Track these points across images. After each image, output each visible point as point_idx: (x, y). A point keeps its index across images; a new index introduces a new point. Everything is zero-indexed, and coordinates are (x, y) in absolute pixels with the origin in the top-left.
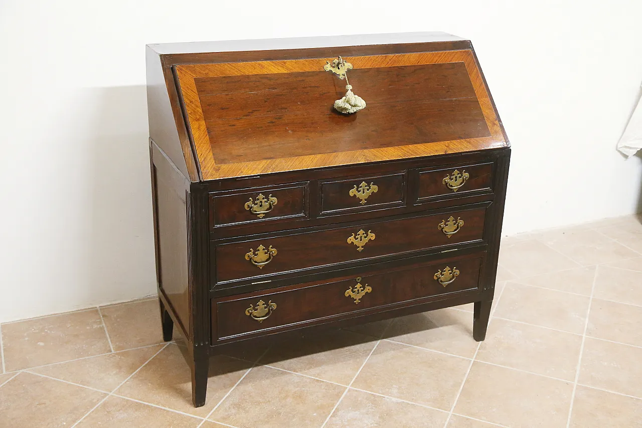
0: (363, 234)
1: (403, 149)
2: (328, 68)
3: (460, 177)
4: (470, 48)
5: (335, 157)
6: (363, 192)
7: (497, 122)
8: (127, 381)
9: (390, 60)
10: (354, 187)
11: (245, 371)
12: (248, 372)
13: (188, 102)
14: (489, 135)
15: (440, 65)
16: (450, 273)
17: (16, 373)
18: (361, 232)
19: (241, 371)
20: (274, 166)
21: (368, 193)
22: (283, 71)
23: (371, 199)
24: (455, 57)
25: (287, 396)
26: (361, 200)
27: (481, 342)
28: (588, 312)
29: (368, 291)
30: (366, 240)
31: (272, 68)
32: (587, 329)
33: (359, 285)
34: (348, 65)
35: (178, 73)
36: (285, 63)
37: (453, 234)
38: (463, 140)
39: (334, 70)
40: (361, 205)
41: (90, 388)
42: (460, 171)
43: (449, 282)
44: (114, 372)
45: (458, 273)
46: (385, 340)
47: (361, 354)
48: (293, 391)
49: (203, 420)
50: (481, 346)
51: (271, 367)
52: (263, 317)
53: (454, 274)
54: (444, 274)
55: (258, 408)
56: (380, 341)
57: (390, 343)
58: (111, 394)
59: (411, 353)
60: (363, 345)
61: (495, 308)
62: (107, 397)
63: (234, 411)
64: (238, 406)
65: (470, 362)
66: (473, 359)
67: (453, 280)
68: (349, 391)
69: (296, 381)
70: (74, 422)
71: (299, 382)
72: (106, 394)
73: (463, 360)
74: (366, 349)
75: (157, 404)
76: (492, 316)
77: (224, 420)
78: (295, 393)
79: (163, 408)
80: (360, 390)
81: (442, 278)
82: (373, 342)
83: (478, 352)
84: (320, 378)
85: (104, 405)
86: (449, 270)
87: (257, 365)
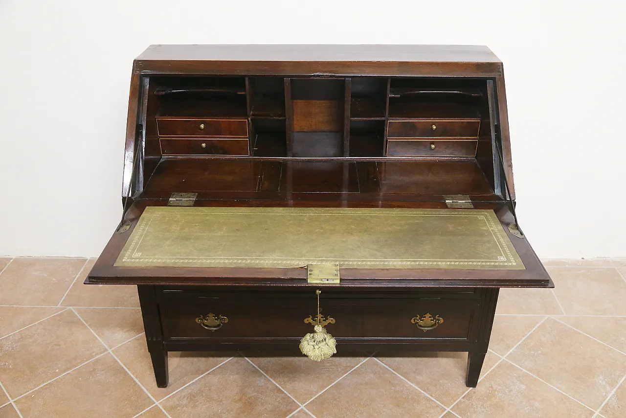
8: (129, 342)
12: (227, 361)
16: (432, 320)
17: (65, 308)
19: (222, 359)
25: (240, 400)
27: (471, 388)
28: (621, 381)
29: (331, 322)
33: (320, 316)
43: (429, 329)
44: (127, 329)
45: (442, 320)
46: (374, 358)
47: (339, 369)
48: (249, 396)
49: (154, 403)
50: (468, 394)
51: (250, 361)
52: (215, 327)
53: (436, 321)
54: (423, 320)
55: (207, 406)
56: (368, 358)
57: (377, 364)
58: (110, 351)
59: (390, 382)
60: (349, 359)
61: (514, 348)
62: (105, 353)
63: (185, 402)
64: (192, 397)
65: (443, 411)
66: (448, 409)
67: (435, 327)
68: (299, 411)
69: (260, 384)
70: (65, 371)
71: (262, 386)
72: (106, 350)
73: (438, 406)
74: (348, 364)
75: (133, 374)
76: (503, 358)
77: (171, 409)
78: (249, 398)
79: (135, 380)
80: (310, 413)
81: (421, 323)
82: (361, 358)
83: (460, 401)
84: (283, 388)
85: (97, 361)
86: (430, 317)
87: (240, 356)
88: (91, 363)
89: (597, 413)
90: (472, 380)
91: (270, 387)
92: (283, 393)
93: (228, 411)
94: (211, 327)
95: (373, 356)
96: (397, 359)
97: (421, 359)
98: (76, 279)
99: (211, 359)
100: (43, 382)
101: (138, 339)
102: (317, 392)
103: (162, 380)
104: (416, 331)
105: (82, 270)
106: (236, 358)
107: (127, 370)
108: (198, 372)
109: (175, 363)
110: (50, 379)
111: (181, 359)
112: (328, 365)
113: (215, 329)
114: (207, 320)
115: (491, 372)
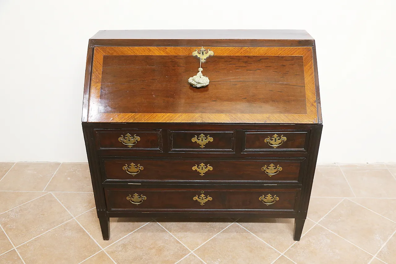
0: (204, 166)
1: (232, 116)
2: (195, 53)
3: (279, 139)
4: (313, 45)
5: (179, 117)
6: (202, 140)
7: (315, 104)
8: (86, 213)
9: (244, 51)
10: (195, 137)
11: (145, 223)
12: (146, 224)
13: (95, 70)
14: (306, 113)
15: (283, 57)
16: (271, 198)
17: (47, 193)
18: (202, 164)
19: (143, 223)
20: (135, 118)
21: (205, 142)
22: (163, 54)
23: (208, 145)
24: (297, 52)
25: (154, 248)
26: (201, 145)
27: (297, 241)
29: (210, 199)
30: (207, 170)
31: (156, 51)
32: (380, 252)
33: (203, 195)
34: (211, 53)
35: (95, 51)
36: (166, 49)
37: (273, 175)
38: (282, 115)
39: (199, 56)
40: (201, 148)
41: (69, 212)
42: (279, 135)
43: (270, 204)
45: (278, 199)
46: (237, 223)
47: (215, 230)
48: (159, 245)
49: (102, 249)
50: (295, 245)
51: (160, 225)
52: (138, 202)
53: (274, 199)
54: (266, 198)
55: (133, 251)
56: (233, 223)
57: (238, 226)
58: (74, 218)
59: (246, 237)
60: (221, 223)
61: (323, 217)
62: (72, 219)
63: (120, 249)
64: (124, 246)
65: (279, 255)
66: (282, 254)
67: (273, 203)
68: (190, 255)
69: (166, 238)
70: (47, 230)
71: (167, 240)
72: (72, 217)
73: (276, 252)
74: (221, 227)
75: (89, 232)
76: (317, 223)
77: (112, 253)
78: (159, 247)
79: (90, 235)
80: (197, 256)
81: (265, 200)
82: (229, 223)
83: (289, 249)
84: (180, 240)
85: (67, 224)
86: (271, 197)
87: (154, 221)
88: (63, 226)
89: (375, 257)
90: (297, 236)
91: (173, 240)
92: (180, 243)
93: (146, 254)
94: (136, 202)
95: (236, 222)
96: (251, 223)
97: (266, 224)
98: (54, 175)
99: (136, 223)
100: (34, 237)
101: (92, 211)
102: (202, 243)
103: (106, 235)
104: (262, 205)
105: (58, 169)
106: (152, 223)
107: (85, 229)
108: (128, 231)
109: (114, 225)
110: (38, 235)
111: (118, 223)
112: (208, 227)
113: (139, 203)
114: (133, 198)
115: (309, 231)
